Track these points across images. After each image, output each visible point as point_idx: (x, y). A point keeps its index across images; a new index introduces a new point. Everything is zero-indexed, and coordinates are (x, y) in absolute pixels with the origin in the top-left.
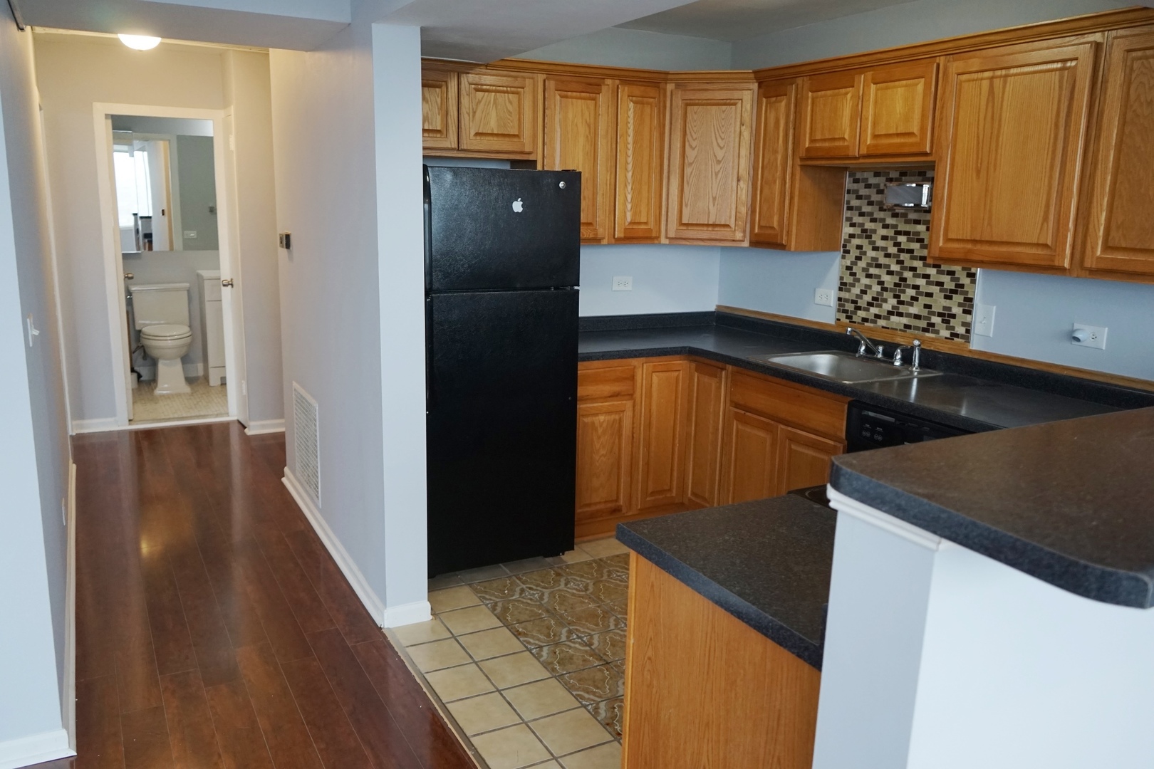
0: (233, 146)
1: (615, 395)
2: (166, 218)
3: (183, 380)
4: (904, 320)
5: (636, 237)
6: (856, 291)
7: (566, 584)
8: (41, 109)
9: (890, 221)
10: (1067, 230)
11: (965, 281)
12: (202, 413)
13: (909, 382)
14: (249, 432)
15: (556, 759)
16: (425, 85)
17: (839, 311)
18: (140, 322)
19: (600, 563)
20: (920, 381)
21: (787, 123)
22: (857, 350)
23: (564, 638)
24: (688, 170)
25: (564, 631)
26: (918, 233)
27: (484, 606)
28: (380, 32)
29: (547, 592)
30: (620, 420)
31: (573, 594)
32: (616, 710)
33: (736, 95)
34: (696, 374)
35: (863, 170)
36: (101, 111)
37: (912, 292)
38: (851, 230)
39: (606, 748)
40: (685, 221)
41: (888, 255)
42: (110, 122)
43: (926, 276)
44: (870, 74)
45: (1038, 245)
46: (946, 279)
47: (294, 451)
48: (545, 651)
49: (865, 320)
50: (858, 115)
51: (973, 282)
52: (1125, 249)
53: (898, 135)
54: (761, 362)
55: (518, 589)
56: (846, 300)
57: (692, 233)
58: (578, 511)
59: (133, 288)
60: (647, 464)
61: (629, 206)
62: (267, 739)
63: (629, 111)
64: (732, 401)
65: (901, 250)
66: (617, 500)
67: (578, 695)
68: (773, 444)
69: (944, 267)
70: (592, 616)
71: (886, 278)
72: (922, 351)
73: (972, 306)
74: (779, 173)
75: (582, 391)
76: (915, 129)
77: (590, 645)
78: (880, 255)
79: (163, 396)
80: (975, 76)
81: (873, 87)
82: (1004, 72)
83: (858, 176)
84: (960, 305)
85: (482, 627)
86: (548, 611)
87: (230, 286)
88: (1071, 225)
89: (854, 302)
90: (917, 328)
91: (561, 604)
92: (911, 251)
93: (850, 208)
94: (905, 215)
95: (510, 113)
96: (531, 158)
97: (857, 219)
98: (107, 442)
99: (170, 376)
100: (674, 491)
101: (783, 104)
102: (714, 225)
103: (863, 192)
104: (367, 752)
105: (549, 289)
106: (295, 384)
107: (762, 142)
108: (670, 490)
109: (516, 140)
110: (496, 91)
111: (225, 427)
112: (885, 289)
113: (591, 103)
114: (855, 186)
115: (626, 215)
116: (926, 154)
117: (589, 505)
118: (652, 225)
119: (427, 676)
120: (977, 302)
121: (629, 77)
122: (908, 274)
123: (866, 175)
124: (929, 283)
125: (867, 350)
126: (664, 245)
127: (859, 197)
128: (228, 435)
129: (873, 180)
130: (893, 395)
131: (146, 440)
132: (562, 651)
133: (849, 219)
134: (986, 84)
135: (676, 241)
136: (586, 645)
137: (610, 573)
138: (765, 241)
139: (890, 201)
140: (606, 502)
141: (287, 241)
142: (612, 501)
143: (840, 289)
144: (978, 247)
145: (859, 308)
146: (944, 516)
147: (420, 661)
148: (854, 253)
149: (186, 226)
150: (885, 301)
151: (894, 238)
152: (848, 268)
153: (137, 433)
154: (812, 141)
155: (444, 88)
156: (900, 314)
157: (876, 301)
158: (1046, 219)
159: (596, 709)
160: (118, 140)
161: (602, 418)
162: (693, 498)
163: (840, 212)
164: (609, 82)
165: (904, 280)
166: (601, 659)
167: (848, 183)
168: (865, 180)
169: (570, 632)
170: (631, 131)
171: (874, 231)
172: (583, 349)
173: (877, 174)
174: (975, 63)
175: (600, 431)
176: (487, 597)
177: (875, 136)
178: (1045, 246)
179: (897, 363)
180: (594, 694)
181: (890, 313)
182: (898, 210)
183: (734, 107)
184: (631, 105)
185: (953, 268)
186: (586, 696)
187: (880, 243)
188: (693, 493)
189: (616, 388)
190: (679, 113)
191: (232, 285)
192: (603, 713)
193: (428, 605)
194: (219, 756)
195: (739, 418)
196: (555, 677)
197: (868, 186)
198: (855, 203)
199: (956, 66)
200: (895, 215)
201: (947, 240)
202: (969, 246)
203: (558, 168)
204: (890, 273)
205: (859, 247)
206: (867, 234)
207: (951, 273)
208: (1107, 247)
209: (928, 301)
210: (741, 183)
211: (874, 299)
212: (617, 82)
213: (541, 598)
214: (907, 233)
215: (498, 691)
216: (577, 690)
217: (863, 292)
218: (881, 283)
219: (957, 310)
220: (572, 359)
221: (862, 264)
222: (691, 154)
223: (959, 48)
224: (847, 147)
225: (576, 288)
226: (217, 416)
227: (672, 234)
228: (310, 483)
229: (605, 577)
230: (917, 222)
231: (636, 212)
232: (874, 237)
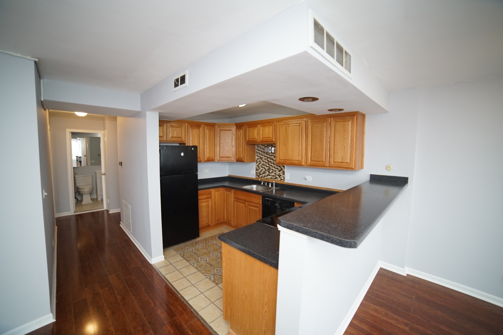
0: (106, 140)
1: (207, 198)
2: (86, 157)
3: (90, 199)
4: (271, 177)
5: (210, 160)
6: (260, 171)
7: (198, 246)
8: (50, 130)
9: (266, 155)
10: (303, 157)
11: (283, 168)
12: (96, 208)
13: (273, 191)
14: (110, 213)
15: (202, 293)
16: (159, 126)
17: (256, 175)
18: (78, 185)
19: (206, 239)
20: (275, 190)
21: (243, 135)
22: (261, 184)
23: (200, 260)
24: (221, 145)
25: (199, 258)
26: (272, 158)
27: (178, 254)
28: (148, 114)
29: (194, 248)
30: (209, 204)
31: (201, 248)
32: (216, 277)
33: (231, 128)
34: (226, 192)
35: (259, 144)
36: (68, 131)
37: (272, 171)
38: (258, 158)
39: (214, 288)
40: (221, 156)
41: (266, 163)
42: (71, 134)
43: (274, 167)
44: (260, 125)
45: (298, 160)
46: (279, 168)
47: (123, 217)
48: (195, 264)
49: (262, 177)
50: (258, 133)
51: (284, 168)
52: (315, 161)
53: (267, 138)
54: (241, 188)
55: (186, 249)
56: (258, 173)
57: (223, 159)
58: (200, 227)
59: (76, 176)
60: (215, 214)
61: (208, 153)
62: (121, 302)
63: (207, 132)
64: (234, 198)
65: (269, 162)
66: (209, 223)
67: (206, 275)
68: (245, 207)
69: (278, 165)
70: (206, 253)
71: (266, 168)
72: (275, 183)
73: (284, 173)
74: (242, 145)
75: (200, 197)
76: (271, 136)
77: (206, 261)
78: (264, 163)
79: (85, 204)
80: (282, 126)
81: (261, 127)
82: (288, 125)
83: (258, 146)
84: (282, 173)
85: (178, 260)
86: (195, 253)
87: (104, 175)
88: (304, 156)
89: (259, 173)
90: (273, 178)
91: (198, 251)
92: (271, 162)
93: (257, 153)
94: (269, 154)
95: (179, 132)
96: (185, 142)
97: (259, 155)
98: (68, 218)
99: (87, 199)
100: (222, 219)
101: (242, 130)
102: (228, 157)
103: (260, 149)
104: (151, 301)
105: (190, 174)
106: (123, 200)
107: (237, 138)
108: (221, 219)
109: (181, 138)
110: (176, 127)
111: (103, 211)
112: (266, 170)
113: (199, 130)
114: (258, 148)
115: (207, 155)
116: (273, 142)
117: (202, 225)
118: (213, 158)
119: (165, 276)
120: (285, 172)
121: (207, 124)
122: (271, 167)
123: (260, 146)
124: (275, 168)
125: (263, 184)
126: (216, 162)
127: (259, 150)
128: (104, 214)
129: (262, 147)
130: (269, 193)
131: (79, 217)
132: (200, 264)
133: (257, 155)
134: (285, 128)
135: (219, 161)
136: (205, 261)
137: (209, 241)
138: (240, 160)
139: (266, 151)
140: (206, 224)
141: (121, 164)
142: (207, 224)
143: (256, 170)
144: (286, 161)
145: (260, 174)
146: (309, 231)
147: (163, 272)
148: (259, 162)
149: (91, 159)
150: (266, 173)
151: (267, 159)
152: (258, 166)
153: (76, 215)
154: (249, 138)
155: (163, 126)
156: (270, 175)
157: (264, 173)
158: (299, 155)
159: (210, 278)
160: (73, 137)
161: (204, 204)
162: (227, 221)
163: (255, 154)
164: (202, 125)
165: (270, 168)
166: (209, 264)
167: (256, 147)
168: (260, 147)
169: (201, 258)
170: (208, 136)
171: (263, 158)
172: (200, 187)
173: (262, 146)
174: (282, 123)
175: (204, 207)
176: (179, 252)
177: (262, 138)
178: (299, 160)
179: (270, 186)
180: (209, 274)
181: (267, 175)
182: (268, 153)
183: (231, 131)
184: (208, 130)
185: (280, 165)
186: (207, 275)
187: (264, 160)
188: (227, 220)
189: (207, 196)
190: (218, 132)
191: (105, 175)
192: (212, 279)
193: (163, 256)
194: (106, 311)
195: (236, 201)
196: (199, 271)
197: (261, 148)
198: (258, 152)
199: (278, 124)
200: (267, 154)
201: (279, 159)
202: (284, 161)
203: (191, 145)
204: (267, 167)
205: (260, 161)
206: (261, 158)
207: (280, 166)
208: (311, 160)
209: (275, 172)
210: (233, 148)
211: (264, 172)
212: (204, 125)
213: (192, 250)
214: (270, 158)
215: (185, 277)
216: (205, 273)
217: (261, 171)
218: (265, 169)
219: (281, 174)
220: (197, 190)
221: (261, 165)
222: (221, 141)
223: (279, 120)
224: (257, 140)
225: (197, 173)
226: (100, 209)
227: (218, 159)
228: (128, 226)
229: (208, 243)
230: (272, 156)
231: (209, 154)
232: (263, 159)
